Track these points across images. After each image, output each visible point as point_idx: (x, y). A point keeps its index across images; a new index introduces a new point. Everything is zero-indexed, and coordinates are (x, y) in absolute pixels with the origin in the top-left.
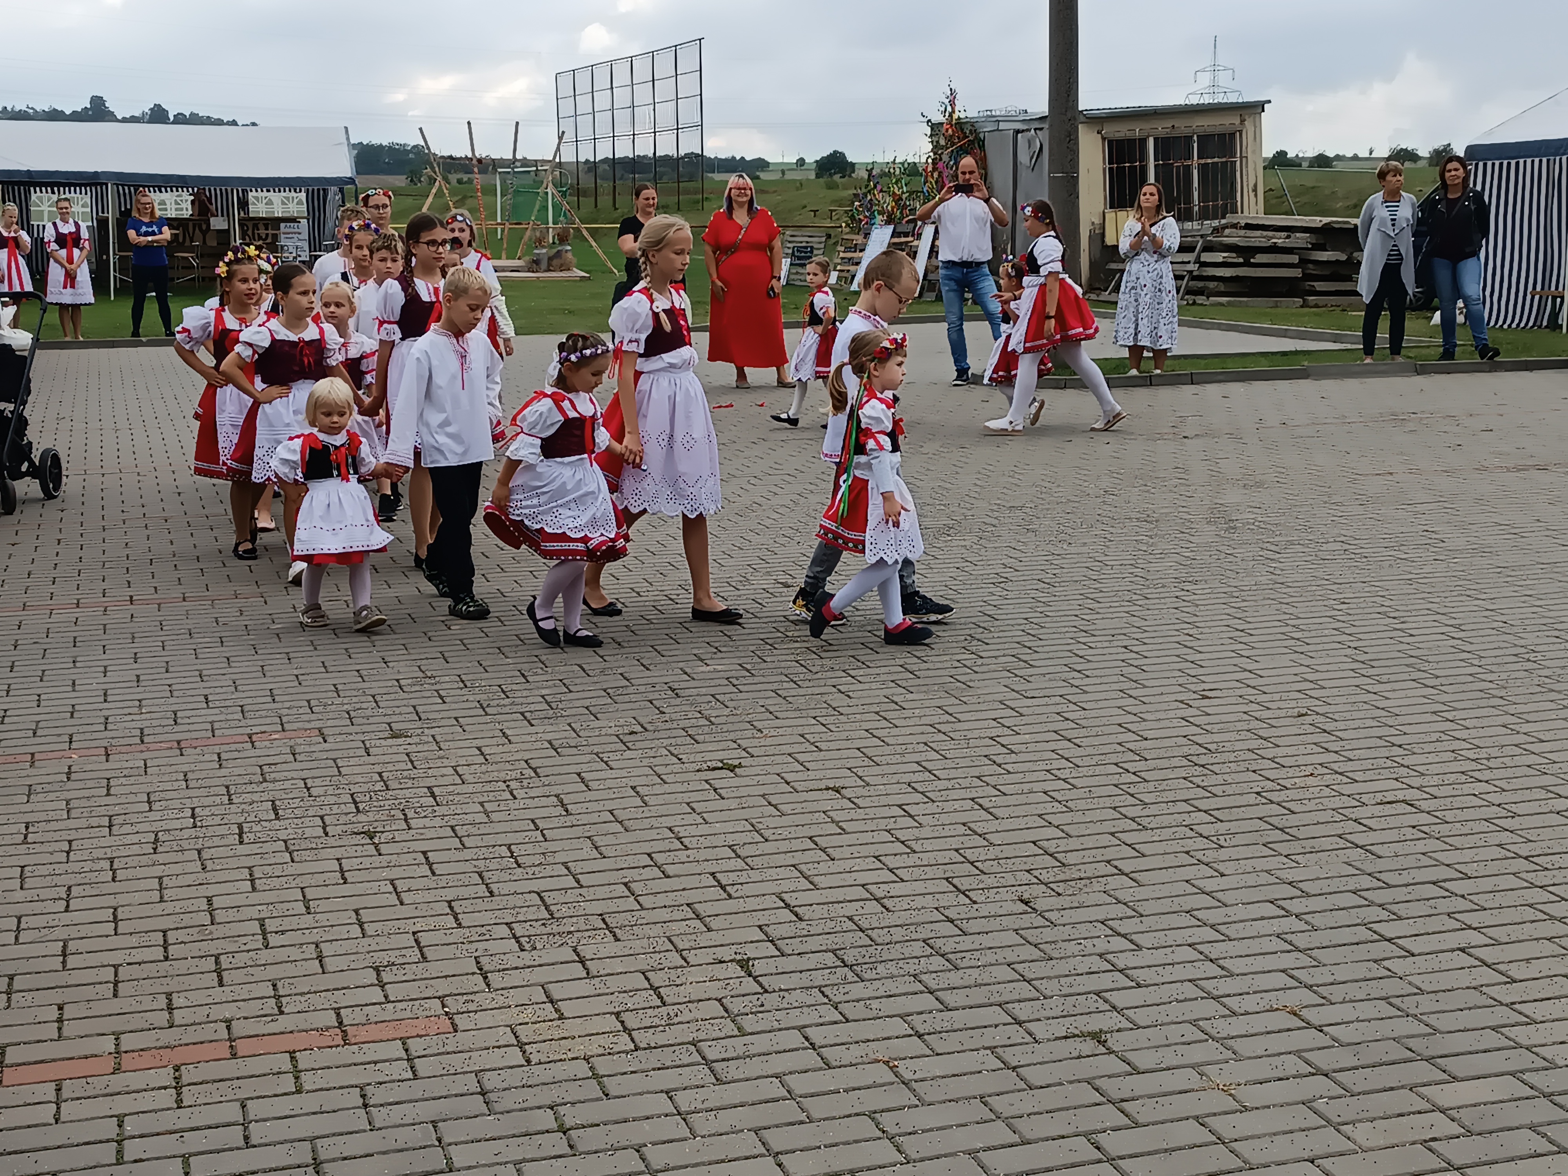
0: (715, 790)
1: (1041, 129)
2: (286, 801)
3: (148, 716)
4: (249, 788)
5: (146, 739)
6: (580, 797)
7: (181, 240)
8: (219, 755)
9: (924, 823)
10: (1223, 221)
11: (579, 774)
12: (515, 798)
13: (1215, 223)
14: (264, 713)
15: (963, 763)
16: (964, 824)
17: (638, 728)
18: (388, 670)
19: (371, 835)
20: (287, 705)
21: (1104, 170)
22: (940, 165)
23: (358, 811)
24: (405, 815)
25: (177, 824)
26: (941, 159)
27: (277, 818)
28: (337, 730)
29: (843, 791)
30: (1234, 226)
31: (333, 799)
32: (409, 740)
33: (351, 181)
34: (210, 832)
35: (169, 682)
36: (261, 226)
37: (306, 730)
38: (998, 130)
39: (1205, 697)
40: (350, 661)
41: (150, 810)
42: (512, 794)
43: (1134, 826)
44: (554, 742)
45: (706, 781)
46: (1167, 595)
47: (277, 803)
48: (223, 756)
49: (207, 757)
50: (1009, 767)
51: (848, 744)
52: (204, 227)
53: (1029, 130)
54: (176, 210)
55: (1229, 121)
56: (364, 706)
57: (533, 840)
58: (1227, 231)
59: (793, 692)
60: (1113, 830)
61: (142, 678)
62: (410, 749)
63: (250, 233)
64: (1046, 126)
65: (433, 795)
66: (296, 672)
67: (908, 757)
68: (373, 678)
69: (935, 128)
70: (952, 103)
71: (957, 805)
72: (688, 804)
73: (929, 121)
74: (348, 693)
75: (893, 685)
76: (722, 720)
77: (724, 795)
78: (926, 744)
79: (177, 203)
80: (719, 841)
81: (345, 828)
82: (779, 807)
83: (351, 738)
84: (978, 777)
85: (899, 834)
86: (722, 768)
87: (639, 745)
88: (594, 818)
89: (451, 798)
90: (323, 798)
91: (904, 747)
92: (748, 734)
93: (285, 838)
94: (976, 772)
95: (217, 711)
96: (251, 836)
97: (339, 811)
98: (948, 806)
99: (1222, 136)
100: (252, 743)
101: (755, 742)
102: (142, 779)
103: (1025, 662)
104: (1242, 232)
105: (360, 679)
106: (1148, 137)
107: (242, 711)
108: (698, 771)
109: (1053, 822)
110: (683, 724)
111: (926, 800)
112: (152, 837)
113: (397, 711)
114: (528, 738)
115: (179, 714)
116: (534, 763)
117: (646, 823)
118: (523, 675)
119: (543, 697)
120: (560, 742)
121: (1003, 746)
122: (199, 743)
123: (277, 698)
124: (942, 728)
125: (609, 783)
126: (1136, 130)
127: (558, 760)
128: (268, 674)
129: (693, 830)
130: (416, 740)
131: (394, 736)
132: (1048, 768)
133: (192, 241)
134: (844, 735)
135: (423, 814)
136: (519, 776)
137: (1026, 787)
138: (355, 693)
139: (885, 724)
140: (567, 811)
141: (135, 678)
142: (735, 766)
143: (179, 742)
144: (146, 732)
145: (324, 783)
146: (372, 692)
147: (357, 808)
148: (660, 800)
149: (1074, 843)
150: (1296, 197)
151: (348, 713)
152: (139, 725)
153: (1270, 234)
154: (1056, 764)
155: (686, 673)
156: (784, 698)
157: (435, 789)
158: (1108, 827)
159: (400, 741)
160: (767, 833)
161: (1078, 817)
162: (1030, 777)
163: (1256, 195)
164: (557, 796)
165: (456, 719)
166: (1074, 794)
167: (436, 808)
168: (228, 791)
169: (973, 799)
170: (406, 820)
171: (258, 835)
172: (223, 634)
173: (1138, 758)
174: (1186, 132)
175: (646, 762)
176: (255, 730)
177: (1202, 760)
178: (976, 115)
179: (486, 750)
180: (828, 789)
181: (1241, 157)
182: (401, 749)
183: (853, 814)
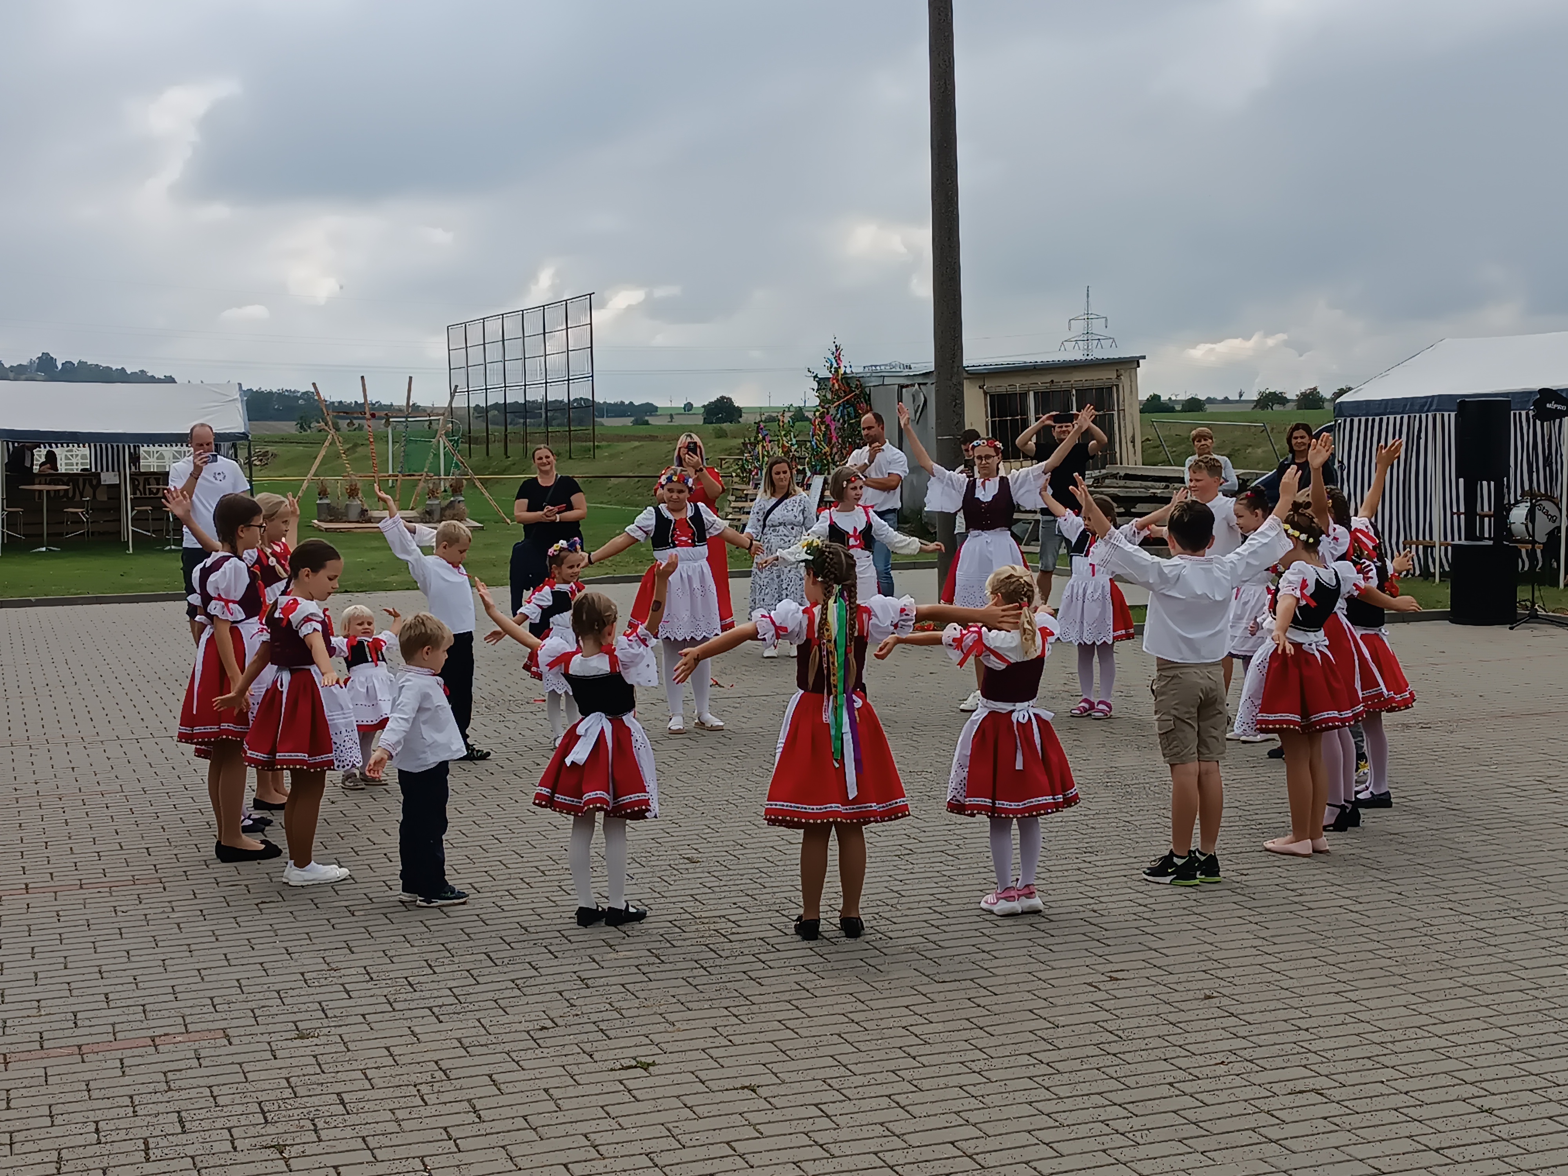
0: (629, 1091)
1: (925, 384)
2: (192, 1112)
3: (47, 1018)
4: (154, 1098)
5: (46, 1045)
6: (492, 1102)
7: (70, 495)
8: (121, 1060)
9: (842, 1125)
10: (1104, 471)
11: (490, 1076)
12: (426, 1104)
13: (1096, 473)
14: (166, 1013)
15: (878, 1055)
16: (882, 1124)
17: (549, 1024)
18: (292, 963)
19: (280, 1148)
20: (190, 1003)
21: (987, 423)
22: (827, 419)
23: (266, 1122)
24: (314, 1125)
25: (80, 1140)
26: (828, 413)
27: (184, 1132)
28: (242, 1031)
29: (759, 1090)
30: (1115, 476)
31: (239, 1109)
32: (316, 1041)
33: (244, 436)
34: (116, 1147)
35: (68, 979)
36: (152, 481)
37: (210, 1031)
38: (883, 385)
39: (1113, 979)
40: (253, 953)
41: (52, 1126)
42: (423, 1100)
43: (1051, 1123)
44: (464, 1040)
45: (621, 1082)
46: (1069, 867)
47: (183, 1114)
48: (127, 1062)
49: (110, 1064)
50: (923, 1059)
51: (761, 1037)
52: (94, 482)
53: (913, 385)
54: (66, 464)
55: (1106, 376)
56: (267, 1003)
57: (446, 1151)
58: (1107, 481)
59: (705, 980)
60: (1031, 1128)
61: (40, 975)
62: (318, 1050)
63: (141, 487)
64: (929, 381)
65: (342, 1102)
66: (198, 966)
67: (822, 1051)
68: (278, 971)
69: (822, 382)
70: (838, 359)
71: (874, 1103)
72: (602, 1107)
73: (816, 377)
74: (252, 989)
75: (803, 970)
76: (635, 1012)
77: (639, 1097)
78: (839, 1035)
79: (67, 458)
80: (635, 1148)
81: (254, 1141)
82: (694, 1109)
83: (257, 1039)
84: (893, 1072)
85: (817, 1136)
86: (636, 1067)
87: (549, 1042)
88: (508, 1125)
89: (361, 1105)
90: (230, 1108)
91: (818, 1039)
92: (661, 1028)
93: (192, 1154)
94: (892, 1065)
95: (118, 1011)
96: (158, 1152)
97: (248, 1123)
98: (866, 1105)
99: (1100, 390)
100: (156, 1046)
101: (667, 1037)
102: (43, 1090)
103: (934, 943)
104: (1122, 483)
105: (264, 973)
106: (1029, 391)
107: (144, 1011)
108: (612, 1070)
109: (971, 1120)
110: (594, 1017)
111: (844, 1098)
112: (54, 1156)
113: (304, 1007)
114: (437, 1036)
115: (79, 1016)
116: (444, 1065)
117: (561, 1130)
118: (430, 966)
119: (450, 989)
120: (470, 1040)
121: (916, 1036)
122: (101, 1047)
123: (180, 996)
124: (855, 1017)
125: (520, 1086)
126: (1018, 384)
127: (468, 1061)
128: (169, 969)
129: (608, 1137)
130: (323, 1040)
131: (301, 1037)
132: (962, 1060)
133: (82, 497)
134: (757, 1027)
135: (332, 1126)
136: (429, 1079)
137: (942, 1082)
138: (259, 988)
139: (797, 1013)
140: (480, 1118)
141: (32, 976)
142: (649, 1065)
143: (80, 1047)
144: (46, 1035)
145: (231, 1091)
146: (277, 987)
147: (265, 1118)
148: (574, 1103)
149: (992, 1144)
150: (1172, 447)
151: (252, 1011)
152: (38, 1028)
153: (1149, 484)
154: (971, 1055)
155: (594, 961)
156: (695, 986)
157: (343, 1095)
158: (1025, 1124)
159: (306, 1042)
160: (684, 1139)
161: (995, 1114)
162: (945, 1070)
163: (1134, 446)
164: (469, 1101)
165: (363, 1016)
166: (990, 1088)
167: (346, 1117)
168: (132, 1102)
169: (889, 1096)
170: (316, 1131)
171: (166, 1151)
172: (122, 925)
173: (1052, 1047)
174: (1066, 386)
175: (558, 1061)
176: (159, 1031)
177: (1114, 1048)
178: (861, 370)
179: (396, 1051)
180: (743, 1088)
181: (1118, 410)
182: (308, 1051)
183: (770, 1117)
